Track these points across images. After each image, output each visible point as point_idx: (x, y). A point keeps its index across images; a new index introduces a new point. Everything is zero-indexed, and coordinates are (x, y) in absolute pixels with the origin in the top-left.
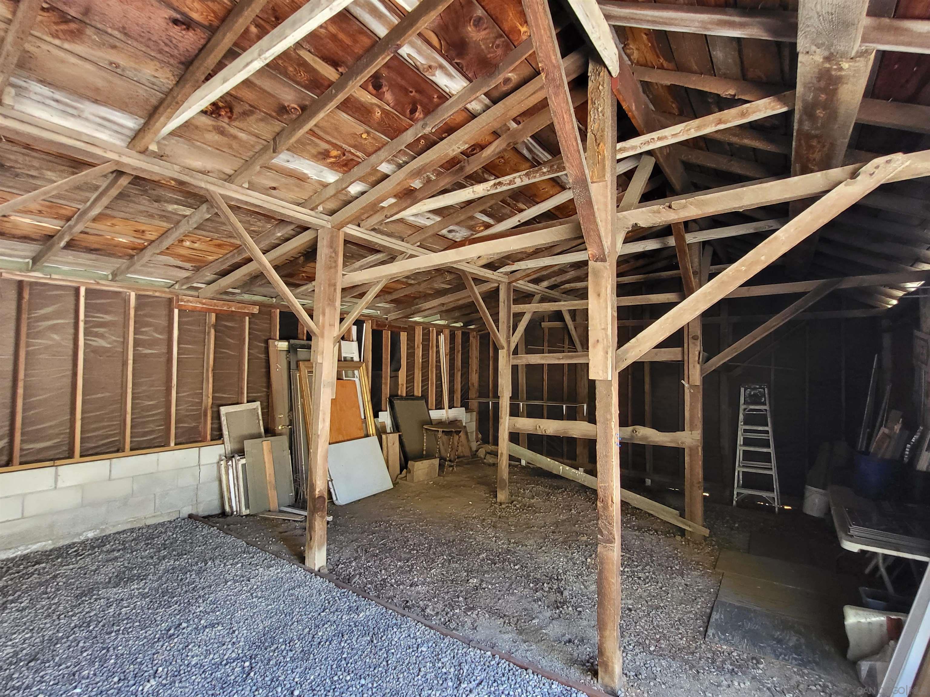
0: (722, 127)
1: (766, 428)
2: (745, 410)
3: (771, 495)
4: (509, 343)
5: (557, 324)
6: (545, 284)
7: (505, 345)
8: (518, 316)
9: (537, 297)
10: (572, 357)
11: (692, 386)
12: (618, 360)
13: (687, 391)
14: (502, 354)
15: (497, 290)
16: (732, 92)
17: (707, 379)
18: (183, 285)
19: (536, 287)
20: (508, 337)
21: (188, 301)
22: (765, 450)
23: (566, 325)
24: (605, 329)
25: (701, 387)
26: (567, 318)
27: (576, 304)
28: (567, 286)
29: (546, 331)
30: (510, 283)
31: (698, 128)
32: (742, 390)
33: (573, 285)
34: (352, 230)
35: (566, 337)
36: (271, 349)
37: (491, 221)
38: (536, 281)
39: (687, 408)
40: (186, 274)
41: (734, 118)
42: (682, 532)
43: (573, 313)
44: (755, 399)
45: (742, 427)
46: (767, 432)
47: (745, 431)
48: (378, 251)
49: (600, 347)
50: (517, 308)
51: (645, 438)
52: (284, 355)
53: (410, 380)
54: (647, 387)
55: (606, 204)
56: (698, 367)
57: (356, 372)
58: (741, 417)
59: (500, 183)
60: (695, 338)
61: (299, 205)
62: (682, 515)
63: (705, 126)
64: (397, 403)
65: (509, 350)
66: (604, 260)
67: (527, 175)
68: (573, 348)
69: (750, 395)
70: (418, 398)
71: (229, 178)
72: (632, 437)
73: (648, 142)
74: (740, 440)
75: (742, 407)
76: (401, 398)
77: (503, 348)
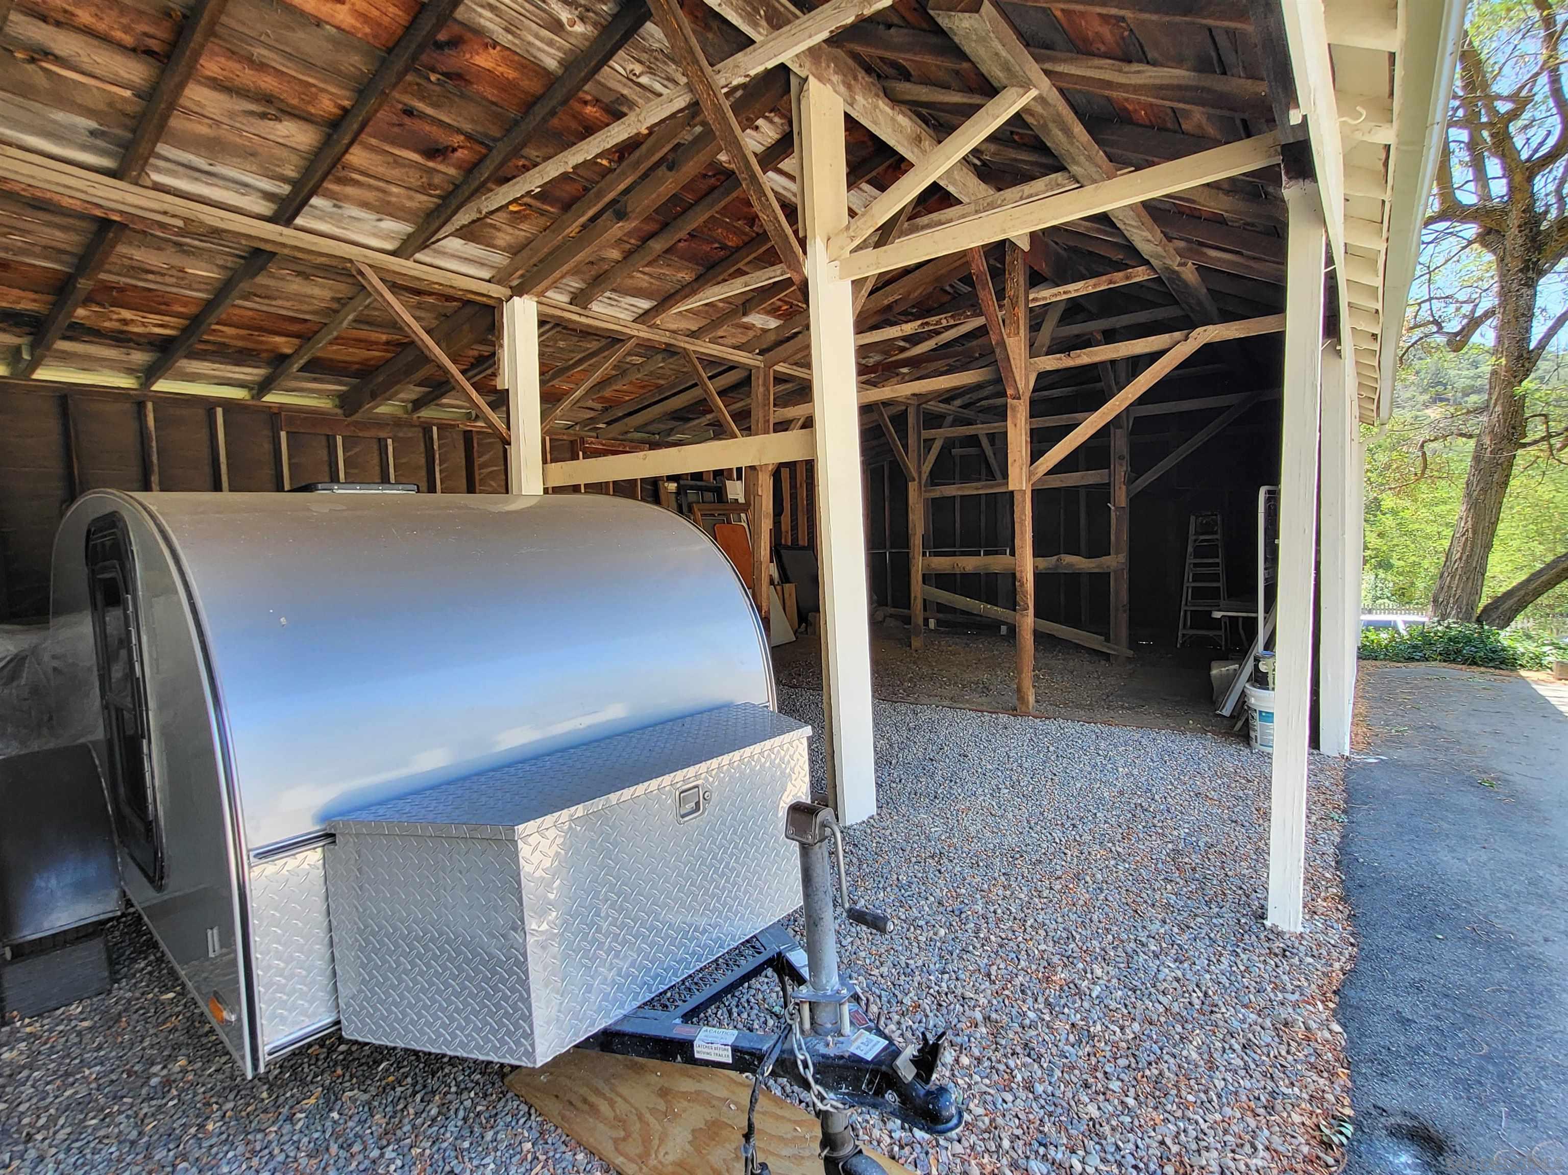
0: (1112, 286)
1: (1217, 560)
2: (1195, 541)
3: (1217, 633)
4: (920, 473)
5: (972, 451)
6: (958, 402)
7: (915, 475)
8: (929, 443)
9: (949, 419)
10: (992, 487)
11: (1117, 508)
12: (1030, 474)
13: (1113, 514)
14: (912, 487)
15: (904, 413)
16: (1121, 257)
17: (1133, 501)
18: (586, 426)
19: (948, 406)
20: (919, 467)
21: (592, 443)
22: (1215, 585)
23: (983, 451)
24: (1021, 451)
25: (1128, 510)
26: (985, 442)
27: (994, 427)
28: (983, 403)
29: (958, 461)
30: (919, 405)
31: (1095, 286)
32: (1193, 518)
33: (991, 401)
34: (781, 368)
35: (983, 466)
36: (662, 491)
37: (907, 345)
38: (947, 401)
39: (1113, 532)
40: (592, 414)
41: (1121, 280)
42: (1107, 657)
43: (992, 437)
44: (1207, 529)
45: (1190, 560)
46: (1217, 565)
47: (1195, 565)
48: (786, 381)
49: (1017, 464)
50: (926, 434)
51: (1070, 565)
52: (673, 497)
53: (794, 527)
54: (1083, 521)
55: (1020, 355)
56: (1124, 487)
57: (743, 515)
58: (1190, 549)
59: (927, 324)
60: (1121, 458)
61: (734, 348)
62: (1108, 640)
63: (1099, 284)
64: (783, 552)
65: (920, 483)
66: (1019, 398)
67: (952, 316)
68: (991, 476)
69: (1201, 523)
70: (803, 548)
71: (693, 334)
72: (1057, 567)
73: (1056, 295)
74: (1189, 575)
75: (1192, 538)
76: (787, 548)
77: (914, 480)
